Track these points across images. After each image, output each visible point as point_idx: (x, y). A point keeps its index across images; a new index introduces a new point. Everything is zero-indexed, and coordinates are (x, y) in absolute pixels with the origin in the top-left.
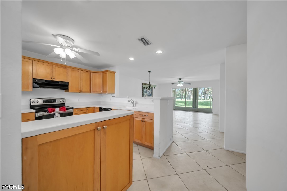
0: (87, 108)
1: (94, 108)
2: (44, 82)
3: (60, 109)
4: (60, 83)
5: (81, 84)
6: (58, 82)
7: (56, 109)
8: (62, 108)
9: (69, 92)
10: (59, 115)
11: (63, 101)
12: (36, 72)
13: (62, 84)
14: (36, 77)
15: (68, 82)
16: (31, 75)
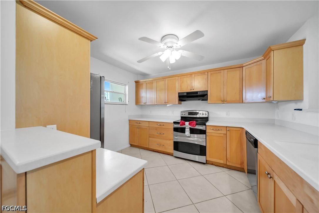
0: (227, 127)
1: (241, 129)
2: (185, 94)
3: (189, 123)
4: (199, 94)
5: (225, 89)
6: (197, 92)
7: (186, 123)
8: (191, 123)
9: (208, 103)
10: (188, 130)
11: (206, 115)
12: (180, 86)
13: (201, 94)
14: (180, 91)
15: (207, 91)
16: (177, 90)
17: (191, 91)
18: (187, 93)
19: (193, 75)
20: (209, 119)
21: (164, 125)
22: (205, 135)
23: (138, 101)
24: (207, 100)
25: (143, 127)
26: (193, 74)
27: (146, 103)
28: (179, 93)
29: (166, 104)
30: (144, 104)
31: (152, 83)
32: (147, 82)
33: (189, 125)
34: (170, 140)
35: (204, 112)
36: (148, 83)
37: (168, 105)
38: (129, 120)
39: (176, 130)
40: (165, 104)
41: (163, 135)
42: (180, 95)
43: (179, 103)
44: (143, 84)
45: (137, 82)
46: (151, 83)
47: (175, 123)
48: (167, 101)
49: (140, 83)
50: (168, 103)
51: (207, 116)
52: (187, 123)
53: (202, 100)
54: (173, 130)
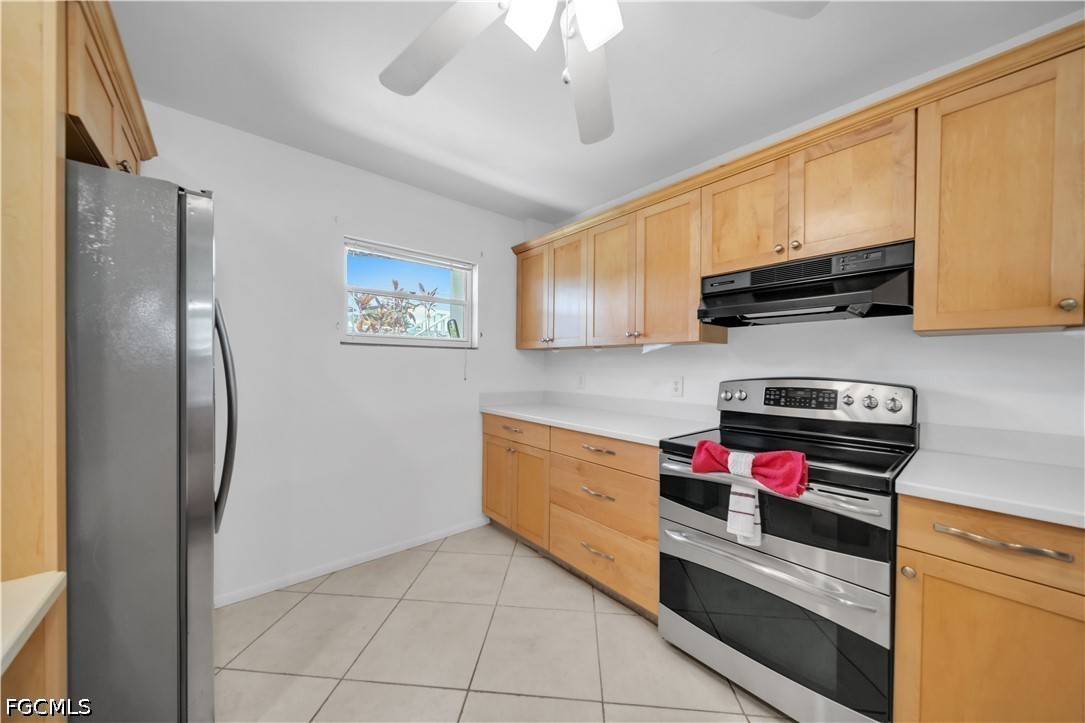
2: (745, 282)
3: (755, 465)
4: (836, 269)
6: (824, 263)
8: (767, 464)
9: (917, 326)
10: (750, 505)
11: (893, 410)
12: (714, 241)
13: (853, 267)
14: (714, 266)
15: (912, 242)
16: (694, 262)
17: (783, 259)
18: (757, 274)
19: (798, 161)
20: (924, 438)
21: (612, 453)
22: (886, 566)
23: (525, 334)
24: (908, 311)
25: (529, 450)
26: (794, 150)
27: (552, 340)
28: (704, 279)
29: (638, 341)
30: (545, 345)
31: (576, 247)
32: (557, 245)
33: (754, 474)
34: (644, 538)
35: (882, 394)
36: (562, 248)
37: (646, 349)
38: (485, 415)
39: (673, 488)
40: (631, 341)
41: (610, 502)
42: (709, 290)
43: (705, 338)
44: (540, 256)
45: (520, 251)
46: (574, 245)
47: (668, 447)
48: (640, 329)
49: (533, 252)
50: (645, 335)
51: (902, 418)
52: (740, 462)
53: (863, 316)
54: (657, 485)
